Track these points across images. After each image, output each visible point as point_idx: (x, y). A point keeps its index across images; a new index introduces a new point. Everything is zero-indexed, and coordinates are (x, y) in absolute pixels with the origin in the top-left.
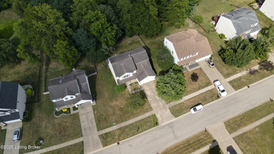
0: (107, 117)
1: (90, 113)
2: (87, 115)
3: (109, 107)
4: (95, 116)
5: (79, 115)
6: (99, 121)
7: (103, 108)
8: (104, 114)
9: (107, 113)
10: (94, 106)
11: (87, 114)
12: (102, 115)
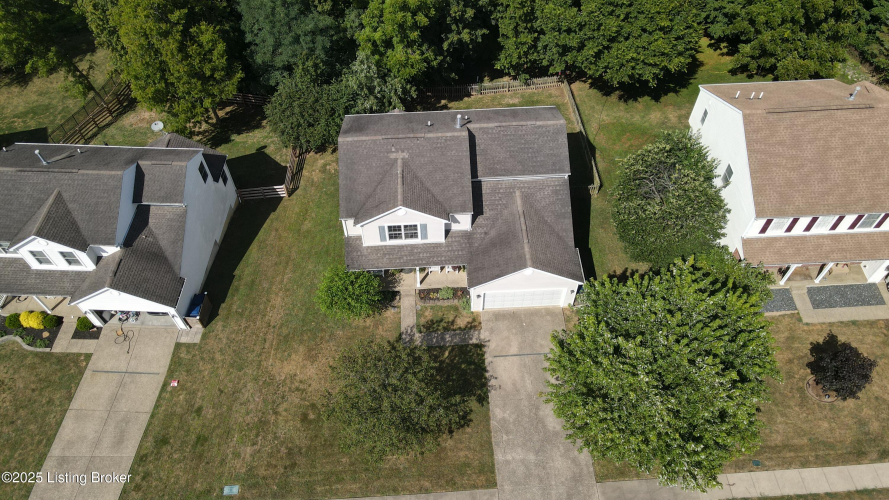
0: (219, 431)
1: (144, 379)
2: (121, 385)
3: (256, 379)
4: (157, 406)
5: (81, 373)
6: (163, 441)
7: (222, 372)
8: (209, 413)
9: (230, 409)
10: (188, 346)
11: (127, 379)
12: (199, 411)
